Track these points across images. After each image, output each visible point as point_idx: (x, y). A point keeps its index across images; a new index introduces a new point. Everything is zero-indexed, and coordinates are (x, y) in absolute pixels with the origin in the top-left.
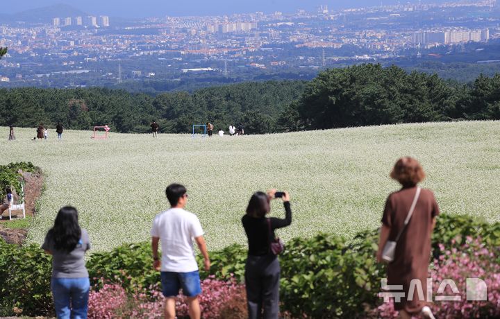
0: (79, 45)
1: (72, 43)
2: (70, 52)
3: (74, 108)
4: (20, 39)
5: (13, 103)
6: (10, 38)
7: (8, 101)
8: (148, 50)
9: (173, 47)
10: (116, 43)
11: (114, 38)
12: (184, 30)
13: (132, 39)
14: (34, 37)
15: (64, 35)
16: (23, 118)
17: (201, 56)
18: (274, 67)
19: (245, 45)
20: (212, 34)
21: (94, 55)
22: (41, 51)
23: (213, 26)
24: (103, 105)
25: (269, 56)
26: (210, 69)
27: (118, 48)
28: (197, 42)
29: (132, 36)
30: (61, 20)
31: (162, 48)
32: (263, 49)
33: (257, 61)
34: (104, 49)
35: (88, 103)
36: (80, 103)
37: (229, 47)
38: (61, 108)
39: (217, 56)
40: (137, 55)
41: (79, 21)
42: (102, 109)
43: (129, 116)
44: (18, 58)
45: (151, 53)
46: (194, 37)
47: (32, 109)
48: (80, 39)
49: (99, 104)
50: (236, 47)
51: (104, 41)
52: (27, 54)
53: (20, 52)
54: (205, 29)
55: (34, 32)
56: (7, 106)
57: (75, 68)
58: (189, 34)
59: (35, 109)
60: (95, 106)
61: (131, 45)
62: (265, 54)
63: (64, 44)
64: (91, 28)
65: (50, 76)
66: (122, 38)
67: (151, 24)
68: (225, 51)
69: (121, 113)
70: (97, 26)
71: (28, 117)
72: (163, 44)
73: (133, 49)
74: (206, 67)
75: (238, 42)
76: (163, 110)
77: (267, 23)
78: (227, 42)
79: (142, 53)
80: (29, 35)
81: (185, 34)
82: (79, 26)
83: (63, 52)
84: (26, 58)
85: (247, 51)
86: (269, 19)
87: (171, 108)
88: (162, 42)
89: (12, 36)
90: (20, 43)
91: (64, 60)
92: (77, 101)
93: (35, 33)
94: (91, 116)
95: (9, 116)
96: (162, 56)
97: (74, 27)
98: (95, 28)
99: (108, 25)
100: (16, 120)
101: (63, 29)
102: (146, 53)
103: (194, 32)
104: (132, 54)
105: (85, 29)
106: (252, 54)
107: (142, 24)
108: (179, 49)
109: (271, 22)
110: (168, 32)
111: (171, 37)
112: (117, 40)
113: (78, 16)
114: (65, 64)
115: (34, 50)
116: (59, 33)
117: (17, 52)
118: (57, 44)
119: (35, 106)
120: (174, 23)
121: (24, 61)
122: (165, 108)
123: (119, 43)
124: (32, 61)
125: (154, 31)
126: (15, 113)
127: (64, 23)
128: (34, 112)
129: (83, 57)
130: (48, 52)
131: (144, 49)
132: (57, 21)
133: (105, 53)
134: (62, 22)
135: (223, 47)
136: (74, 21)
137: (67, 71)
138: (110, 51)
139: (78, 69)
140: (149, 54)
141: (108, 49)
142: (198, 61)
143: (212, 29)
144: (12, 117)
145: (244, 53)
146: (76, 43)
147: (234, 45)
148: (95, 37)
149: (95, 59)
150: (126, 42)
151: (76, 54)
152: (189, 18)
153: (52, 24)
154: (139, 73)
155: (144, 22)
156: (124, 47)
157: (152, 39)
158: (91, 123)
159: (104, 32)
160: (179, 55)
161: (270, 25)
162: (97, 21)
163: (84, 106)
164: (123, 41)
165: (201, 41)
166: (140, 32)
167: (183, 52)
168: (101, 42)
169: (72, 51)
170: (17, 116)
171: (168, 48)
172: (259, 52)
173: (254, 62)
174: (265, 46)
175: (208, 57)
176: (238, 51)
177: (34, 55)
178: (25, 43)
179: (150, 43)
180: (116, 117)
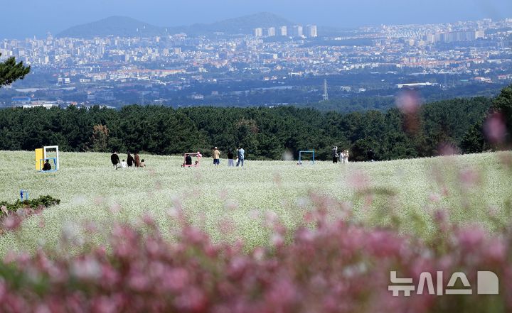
0: (282, 58)
1: (275, 56)
2: (272, 66)
3: (243, 129)
4: (218, 51)
5: (165, 124)
6: (206, 51)
7: (161, 122)
8: (360, 63)
9: (388, 59)
10: (324, 56)
11: (322, 50)
12: (401, 40)
13: (342, 51)
14: (233, 50)
15: (266, 47)
16: (177, 141)
17: (419, 69)
18: (501, 80)
19: (470, 57)
20: (433, 44)
21: (300, 69)
22: (240, 65)
23: (433, 36)
24: (276, 126)
25: (497, 68)
26: (428, 84)
27: (326, 61)
28: (415, 53)
29: (342, 47)
30: (263, 31)
31: (375, 61)
32: (490, 61)
33: (482, 74)
34: (311, 61)
35: (258, 124)
36: (250, 124)
37: (451, 59)
38: (228, 129)
39: (437, 69)
40: (347, 69)
41: (284, 31)
42: (274, 131)
43: (305, 139)
44: (215, 73)
45: (363, 66)
46: (413, 48)
47: (188, 131)
48: (284, 51)
49: (272, 125)
50: (460, 59)
51: (311, 53)
52: (225, 69)
53: (218, 67)
54: (425, 38)
55: (233, 45)
56: (159, 128)
57: (277, 84)
58: (406, 44)
59: (191, 131)
60: (267, 127)
61: (341, 57)
62: (493, 66)
63: (267, 57)
64: (297, 39)
65: (249, 93)
66: (331, 50)
67: (363, 34)
68: (447, 64)
69: (296, 135)
70: (303, 36)
71: (182, 140)
72: (377, 56)
73: (343, 62)
74: (424, 82)
75: (463, 53)
76: (352, 131)
77: (496, 31)
78: (450, 53)
79: (353, 66)
80: (228, 47)
81: (402, 45)
82: (284, 36)
83: (265, 66)
84: (224, 73)
85: (472, 62)
86: (499, 26)
87: (361, 129)
88: (376, 54)
89: (209, 49)
90: (217, 56)
91: (266, 75)
92: (247, 122)
93: (235, 45)
94: (258, 138)
95: (162, 139)
96: (375, 69)
97: (278, 38)
98: (301, 38)
99: (316, 35)
100: (169, 144)
101: (265, 40)
102: (357, 66)
103: (412, 42)
104: (342, 68)
105: (290, 40)
106: (477, 66)
107: (354, 35)
108: (394, 61)
109: (501, 30)
110: (383, 43)
111: (386, 49)
112: (325, 52)
113: (282, 25)
114: (267, 79)
115: (233, 64)
116: (261, 45)
117: (214, 66)
118: (258, 58)
119: (191, 128)
120: (390, 32)
121: (222, 76)
122: (354, 128)
123: (328, 56)
124: (231, 76)
125: (367, 42)
126: (168, 136)
127: (267, 34)
128: (189, 135)
129: (287, 71)
130: (248, 66)
131: (355, 62)
132: (259, 31)
133: (311, 67)
134: (265, 32)
135: (443, 59)
136: (278, 31)
137: (269, 87)
138: (318, 64)
139: (281, 85)
140: (360, 67)
141: (315, 62)
142: (416, 74)
143: (432, 38)
144: (165, 140)
145: (469, 65)
146: (280, 56)
147: (458, 57)
148: (301, 49)
149: (300, 74)
150: (336, 54)
151: (279, 68)
152: (408, 26)
153: (254, 35)
154: (348, 88)
155: (356, 31)
156: (333, 60)
157: (365, 50)
158: (258, 147)
159: (311, 43)
160: (394, 68)
161: (499, 33)
162: (303, 31)
163: (254, 126)
164: (332, 54)
165: (420, 52)
166: (351, 43)
167: (398, 65)
168: (307, 55)
169: (275, 65)
170: (170, 140)
171: (381, 61)
172: (485, 65)
173: (479, 76)
174: (492, 57)
175: (428, 70)
176: (461, 64)
177: (232, 70)
178: (223, 56)
179: (362, 55)
180: (290, 139)
